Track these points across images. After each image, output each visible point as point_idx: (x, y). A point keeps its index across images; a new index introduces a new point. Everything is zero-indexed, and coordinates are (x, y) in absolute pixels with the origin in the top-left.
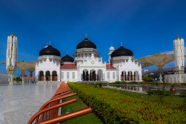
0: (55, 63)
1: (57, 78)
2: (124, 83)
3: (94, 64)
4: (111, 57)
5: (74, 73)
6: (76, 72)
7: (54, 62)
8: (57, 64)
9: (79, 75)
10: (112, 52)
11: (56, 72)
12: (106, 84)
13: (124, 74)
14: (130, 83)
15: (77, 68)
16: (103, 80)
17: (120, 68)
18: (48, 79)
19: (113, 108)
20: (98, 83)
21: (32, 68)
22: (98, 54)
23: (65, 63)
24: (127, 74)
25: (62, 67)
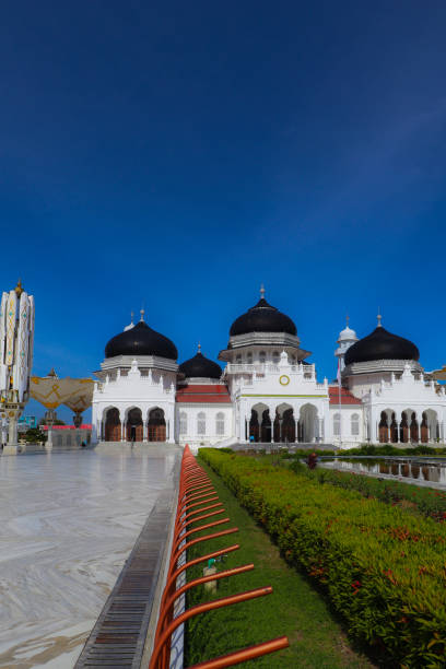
0: (158, 381)
1: (164, 430)
2: (389, 450)
3: (288, 387)
4: (346, 364)
5: (220, 416)
6: (228, 412)
7: (156, 380)
8: (167, 387)
9: (237, 422)
10: (348, 345)
11: (162, 411)
12: (329, 454)
13: (389, 422)
14: (409, 452)
15: (232, 398)
16: (318, 439)
17: (374, 400)
18: (133, 436)
19: (361, 564)
20: (302, 451)
21: (82, 398)
22: (301, 352)
23: (193, 382)
24: (399, 419)
25: (184, 394)
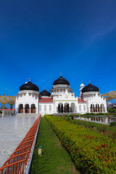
0: (34, 97)
1: (35, 110)
2: (92, 114)
3: (68, 98)
4: (82, 92)
5: (50, 106)
6: (52, 105)
7: (33, 97)
8: (36, 98)
9: (55, 107)
10: (82, 88)
11: (35, 105)
12: (78, 116)
13: (93, 107)
14: (98, 114)
15: (53, 101)
16: (75, 112)
17: (89, 101)
20: (71, 115)
21: (13, 101)
22: (71, 90)
23: (43, 97)
24: (95, 106)
25: (41, 100)
